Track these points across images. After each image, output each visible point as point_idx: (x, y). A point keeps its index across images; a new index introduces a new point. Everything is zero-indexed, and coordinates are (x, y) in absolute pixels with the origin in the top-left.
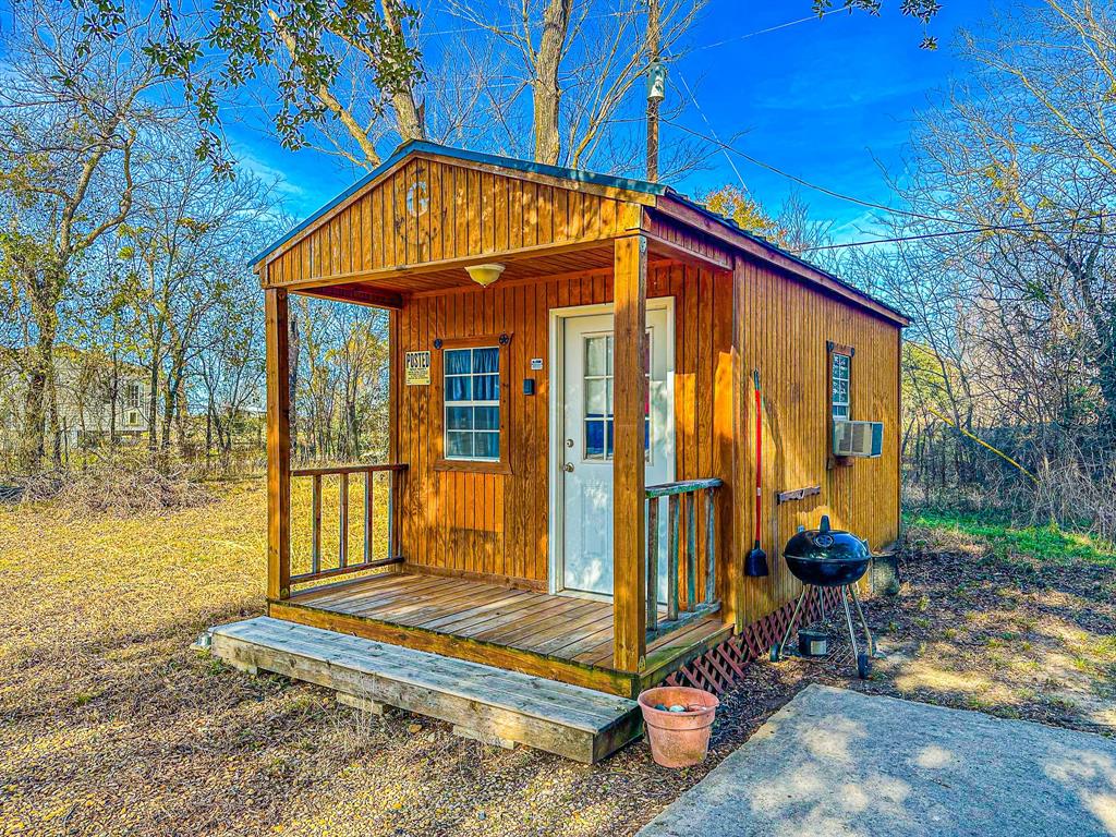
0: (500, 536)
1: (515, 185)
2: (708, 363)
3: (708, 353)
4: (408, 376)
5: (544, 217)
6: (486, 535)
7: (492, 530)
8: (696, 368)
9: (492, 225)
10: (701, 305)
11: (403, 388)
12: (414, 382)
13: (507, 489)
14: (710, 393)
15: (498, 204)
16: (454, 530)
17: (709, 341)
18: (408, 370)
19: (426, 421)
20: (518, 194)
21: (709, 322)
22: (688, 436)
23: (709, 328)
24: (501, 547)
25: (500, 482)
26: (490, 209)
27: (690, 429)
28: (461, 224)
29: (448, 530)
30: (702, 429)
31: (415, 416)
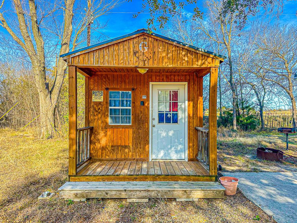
0: (131, 147)
1: (180, 49)
2: (196, 99)
3: (196, 97)
4: (93, 98)
5: (190, 59)
6: (126, 147)
7: (128, 145)
8: (193, 100)
9: (172, 59)
10: (194, 85)
11: (91, 102)
12: (96, 100)
13: (134, 133)
14: (196, 106)
15: (174, 53)
16: (112, 146)
17: (196, 94)
18: (93, 97)
19: (101, 113)
20: (181, 51)
21: (196, 89)
22: (191, 117)
23: (196, 91)
24: (131, 150)
25: (131, 131)
26: (171, 54)
27: (191, 115)
28: (160, 57)
29: (110, 146)
30: (194, 115)
31: (97, 111)
